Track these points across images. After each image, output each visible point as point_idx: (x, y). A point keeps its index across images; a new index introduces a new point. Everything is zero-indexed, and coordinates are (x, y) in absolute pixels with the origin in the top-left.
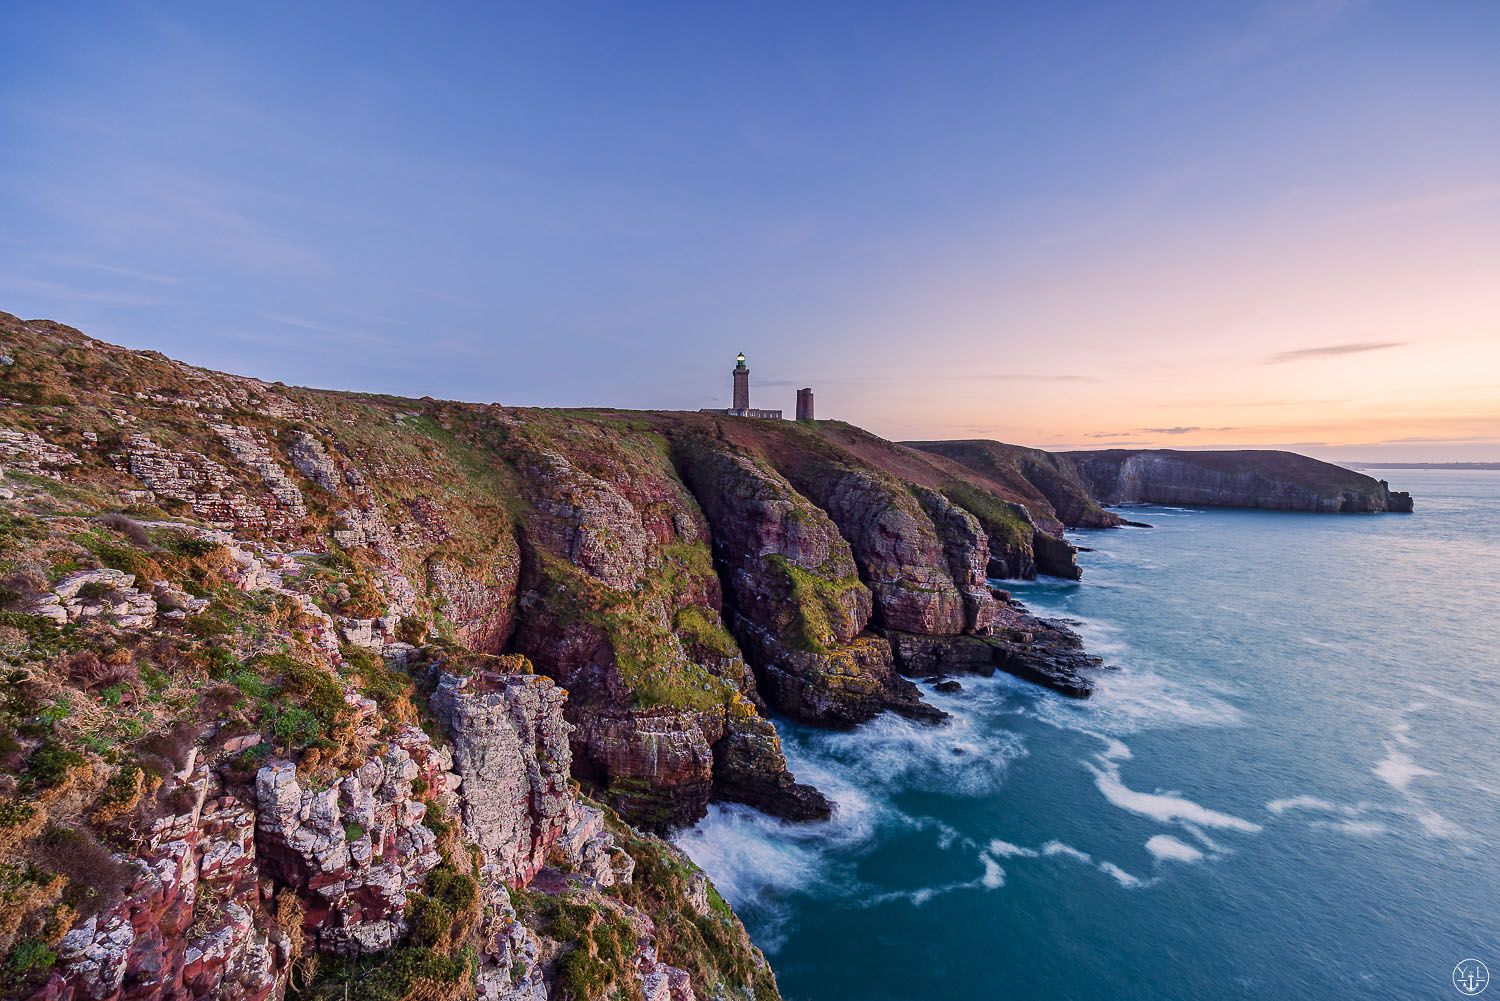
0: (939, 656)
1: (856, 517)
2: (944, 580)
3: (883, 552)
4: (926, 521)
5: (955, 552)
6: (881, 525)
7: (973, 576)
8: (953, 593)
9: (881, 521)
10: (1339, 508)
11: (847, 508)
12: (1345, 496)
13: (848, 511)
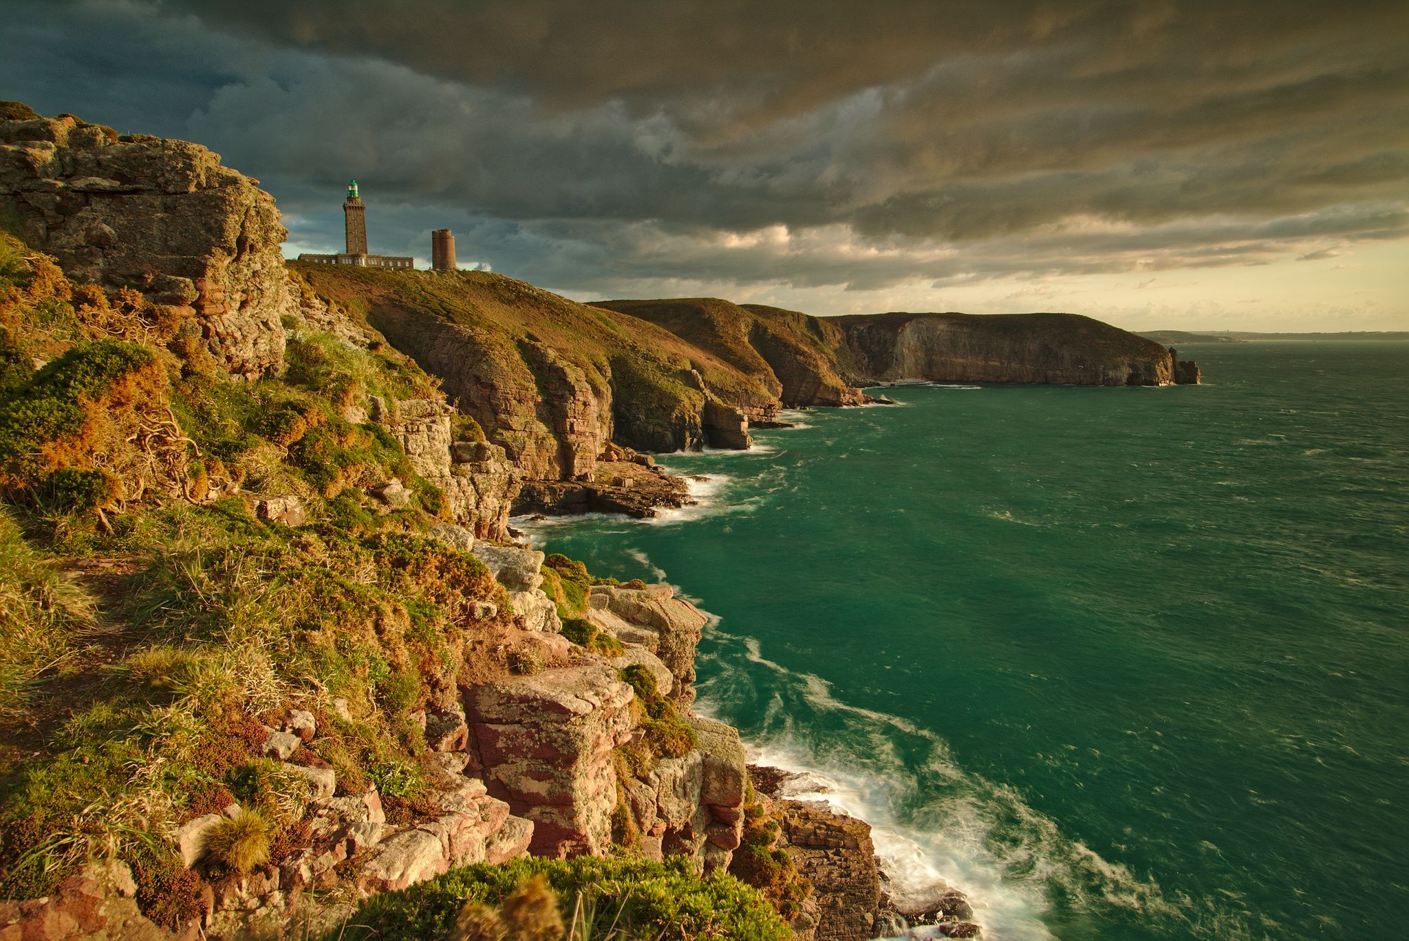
0: (532, 497)
1: (454, 369)
2: (541, 428)
3: (478, 402)
4: (525, 373)
5: (556, 403)
6: (475, 376)
7: (572, 425)
8: (552, 442)
9: (475, 372)
10: (1124, 380)
11: (445, 361)
12: (1131, 366)
13: (446, 365)
